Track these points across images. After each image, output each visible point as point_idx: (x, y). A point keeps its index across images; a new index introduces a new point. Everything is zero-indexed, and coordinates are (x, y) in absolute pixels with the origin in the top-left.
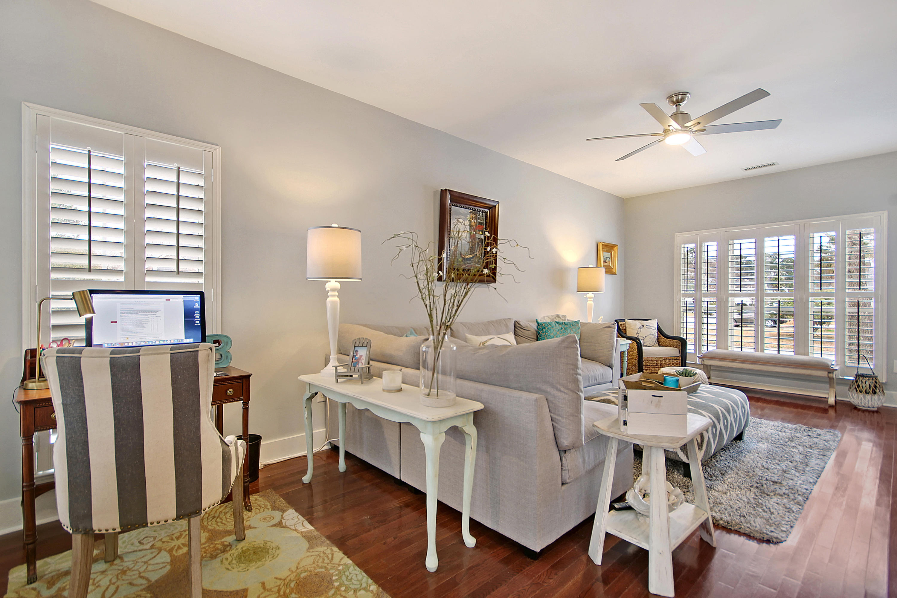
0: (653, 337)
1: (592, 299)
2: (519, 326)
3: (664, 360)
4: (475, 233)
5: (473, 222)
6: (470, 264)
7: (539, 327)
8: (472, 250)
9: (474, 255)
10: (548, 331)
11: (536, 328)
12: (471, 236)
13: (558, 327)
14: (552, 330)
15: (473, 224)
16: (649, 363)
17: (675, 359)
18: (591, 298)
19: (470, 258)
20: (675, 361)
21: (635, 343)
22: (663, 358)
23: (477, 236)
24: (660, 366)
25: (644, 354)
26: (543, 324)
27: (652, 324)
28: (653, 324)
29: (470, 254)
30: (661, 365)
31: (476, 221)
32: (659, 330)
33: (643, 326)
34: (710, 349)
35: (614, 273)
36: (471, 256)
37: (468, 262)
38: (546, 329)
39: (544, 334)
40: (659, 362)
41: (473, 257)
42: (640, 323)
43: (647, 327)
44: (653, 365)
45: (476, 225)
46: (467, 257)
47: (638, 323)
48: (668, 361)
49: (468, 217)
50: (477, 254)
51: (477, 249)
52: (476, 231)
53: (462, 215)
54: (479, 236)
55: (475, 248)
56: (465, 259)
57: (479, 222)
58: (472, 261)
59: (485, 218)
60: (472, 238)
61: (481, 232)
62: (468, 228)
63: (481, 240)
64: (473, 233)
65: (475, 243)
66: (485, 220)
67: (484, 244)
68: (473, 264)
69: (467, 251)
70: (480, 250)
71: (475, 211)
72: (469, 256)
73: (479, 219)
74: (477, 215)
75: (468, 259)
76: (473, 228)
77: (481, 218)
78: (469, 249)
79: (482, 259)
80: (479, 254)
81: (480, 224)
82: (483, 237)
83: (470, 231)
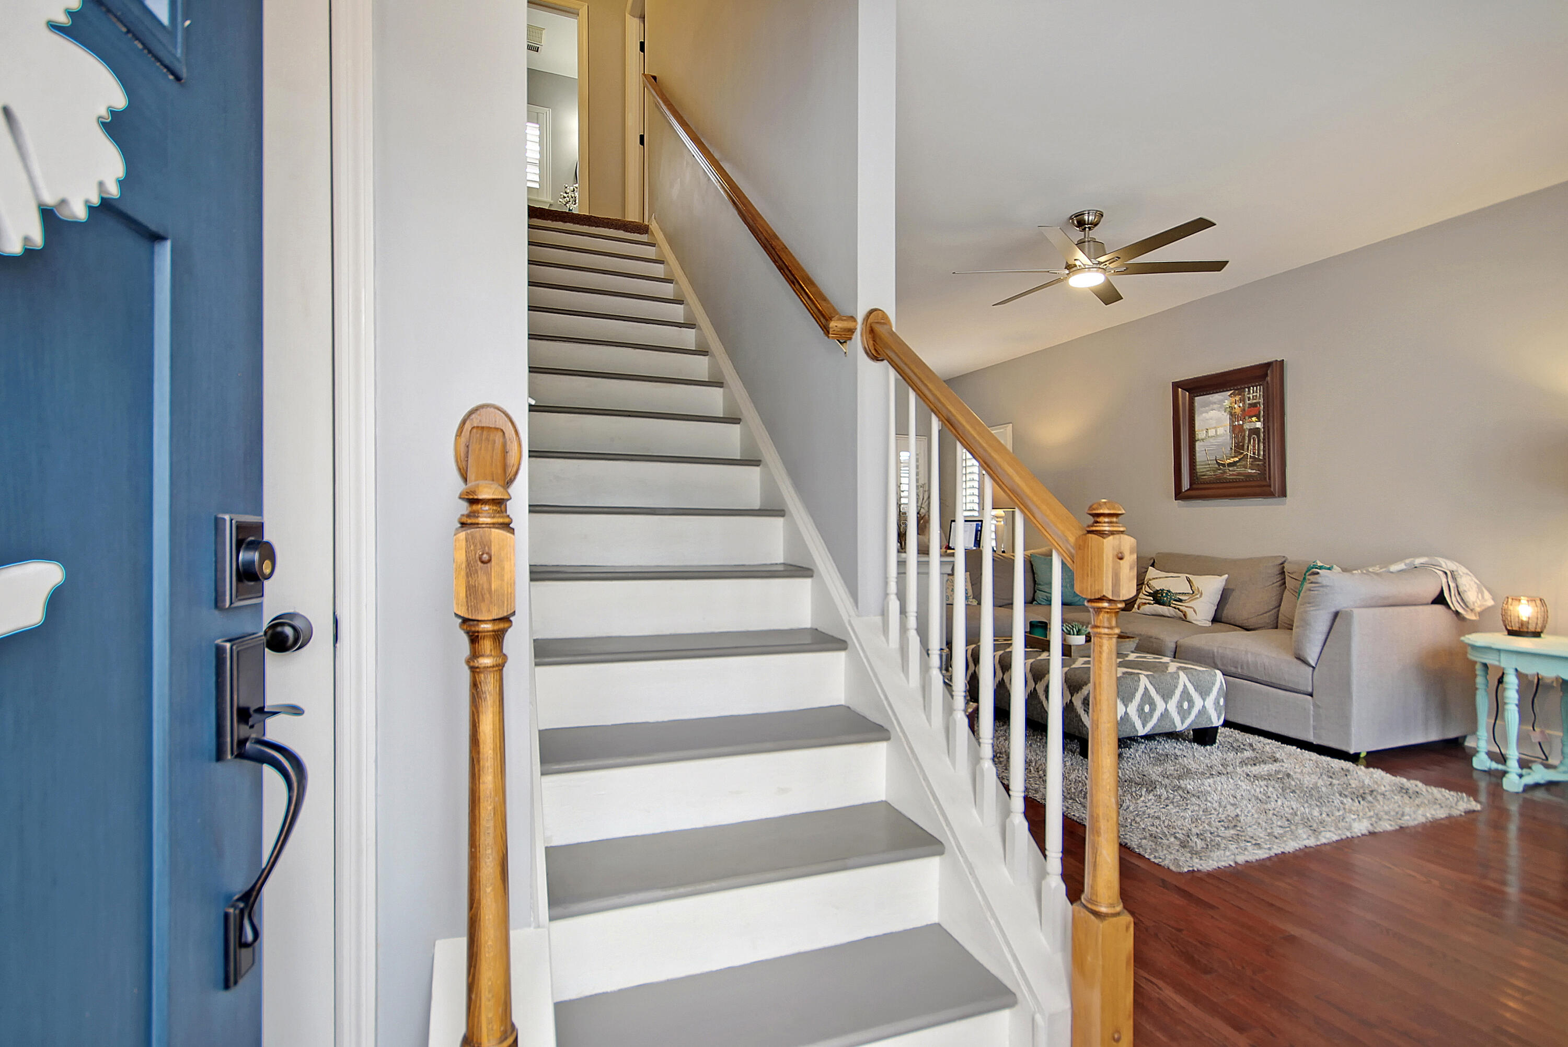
4: (1241, 422)
5: (1237, 408)
6: (1234, 471)
8: (1239, 448)
9: (1242, 456)
12: (1233, 428)
15: (1238, 410)
19: (1237, 462)
23: (1247, 426)
29: (1235, 457)
31: (1244, 404)
36: (1237, 459)
37: (1231, 469)
41: (1240, 459)
45: (1243, 410)
46: (1229, 461)
49: (1227, 403)
50: (1249, 454)
51: (1248, 447)
52: (1244, 419)
53: (1215, 403)
54: (1252, 426)
55: (1243, 446)
56: (1224, 465)
57: (1249, 404)
58: (1240, 465)
59: (1261, 393)
60: (1236, 432)
61: (1254, 419)
62: (1226, 417)
63: (1256, 431)
64: (1236, 423)
65: (1244, 437)
66: (1262, 396)
67: (1262, 435)
68: (1242, 470)
69: (1228, 452)
70: (1254, 446)
71: (1240, 391)
72: (1232, 460)
73: (1249, 399)
74: (1244, 395)
75: (1230, 465)
76: (1238, 416)
77: (1253, 396)
78: (1231, 449)
79: (1260, 460)
80: (1254, 453)
81: (1254, 405)
82: (1259, 425)
83: (1232, 421)
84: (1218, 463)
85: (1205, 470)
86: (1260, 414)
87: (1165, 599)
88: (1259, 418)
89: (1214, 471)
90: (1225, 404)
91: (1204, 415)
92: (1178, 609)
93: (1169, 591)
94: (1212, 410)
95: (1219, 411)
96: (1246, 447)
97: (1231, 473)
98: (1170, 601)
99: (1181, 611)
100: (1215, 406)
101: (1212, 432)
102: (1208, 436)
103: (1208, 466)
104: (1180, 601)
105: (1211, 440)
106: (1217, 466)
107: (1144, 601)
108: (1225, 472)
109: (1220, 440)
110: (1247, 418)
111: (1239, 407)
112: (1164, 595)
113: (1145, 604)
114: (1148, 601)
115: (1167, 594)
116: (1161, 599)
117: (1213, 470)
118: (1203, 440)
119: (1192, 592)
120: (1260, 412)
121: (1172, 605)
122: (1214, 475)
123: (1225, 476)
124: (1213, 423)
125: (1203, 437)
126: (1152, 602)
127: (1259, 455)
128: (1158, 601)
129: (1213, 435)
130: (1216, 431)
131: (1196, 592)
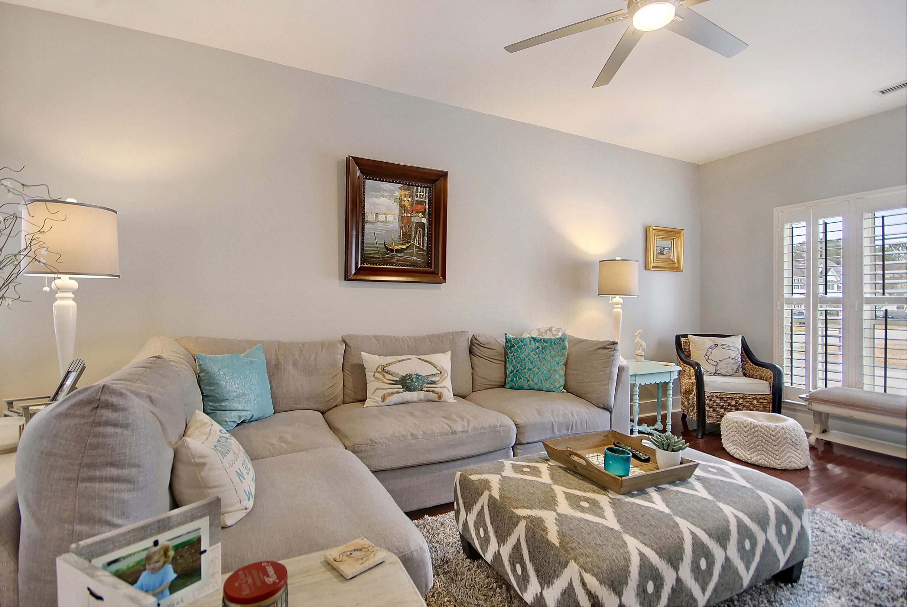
0: (733, 361)
1: (620, 306)
2: (476, 342)
3: (743, 398)
4: (409, 215)
5: (406, 201)
7: (507, 344)
8: (406, 237)
9: (409, 245)
10: (518, 351)
11: (505, 345)
12: (402, 218)
13: (534, 345)
14: (523, 350)
15: (407, 203)
16: (715, 402)
17: (761, 399)
18: (617, 304)
19: (404, 249)
20: (762, 401)
21: (693, 370)
22: (740, 396)
23: (414, 219)
24: (734, 408)
25: (705, 388)
26: (513, 341)
27: (733, 343)
28: (736, 343)
29: (403, 244)
30: (736, 406)
31: (412, 199)
32: (746, 351)
33: (716, 345)
34: (830, 384)
35: (678, 269)
36: (404, 247)
37: (399, 254)
38: (516, 348)
39: (512, 354)
40: (733, 402)
41: (407, 247)
42: (712, 340)
43: (722, 347)
44: (722, 404)
45: (412, 205)
46: (396, 247)
47: (708, 341)
48: (748, 400)
49: (397, 194)
50: (415, 244)
51: (415, 238)
52: (412, 212)
53: (386, 191)
54: (418, 220)
55: (410, 236)
56: (392, 250)
57: (417, 201)
58: (407, 253)
59: (427, 195)
60: (405, 222)
61: (420, 214)
62: (396, 207)
63: (422, 225)
64: (405, 214)
65: (411, 228)
66: (427, 197)
67: (426, 230)
68: (408, 257)
69: (397, 239)
70: (420, 238)
71: (409, 186)
72: (400, 247)
73: (417, 196)
74: (413, 192)
75: (397, 251)
76: (407, 209)
77: (420, 195)
78: (400, 236)
79: (424, 251)
80: (419, 244)
81: (419, 203)
82: (424, 221)
83: (401, 212)
84: (386, 248)
85: (373, 252)
86: (425, 212)
87: (416, 384)
88: (424, 213)
89: (383, 255)
90: (395, 194)
91: (374, 199)
92: (433, 391)
93: (418, 376)
94: (383, 197)
95: (390, 199)
96: (413, 237)
97: (399, 258)
98: (422, 385)
99: (437, 393)
100: (386, 194)
101: (381, 218)
102: (377, 221)
103: (377, 249)
104: (434, 383)
105: (381, 225)
106: (385, 250)
107: (390, 391)
108: (393, 257)
109: (390, 226)
110: (414, 212)
111: (408, 201)
112: (414, 380)
113: (393, 394)
114: (396, 390)
115: (417, 378)
116: (411, 385)
117: (381, 253)
118: (372, 222)
119: (439, 373)
120: (425, 210)
121: (424, 389)
122: (382, 258)
123: (392, 261)
124: (383, 209)
125: (373, 220)
126: (402, 390)
127: (423, 246)
128: (408, 388)
129: (382, 220)
130: (386, 217)
131: (443, 372)
